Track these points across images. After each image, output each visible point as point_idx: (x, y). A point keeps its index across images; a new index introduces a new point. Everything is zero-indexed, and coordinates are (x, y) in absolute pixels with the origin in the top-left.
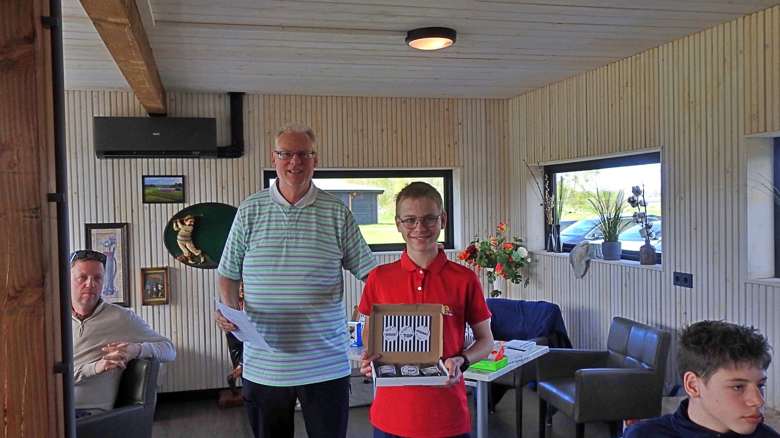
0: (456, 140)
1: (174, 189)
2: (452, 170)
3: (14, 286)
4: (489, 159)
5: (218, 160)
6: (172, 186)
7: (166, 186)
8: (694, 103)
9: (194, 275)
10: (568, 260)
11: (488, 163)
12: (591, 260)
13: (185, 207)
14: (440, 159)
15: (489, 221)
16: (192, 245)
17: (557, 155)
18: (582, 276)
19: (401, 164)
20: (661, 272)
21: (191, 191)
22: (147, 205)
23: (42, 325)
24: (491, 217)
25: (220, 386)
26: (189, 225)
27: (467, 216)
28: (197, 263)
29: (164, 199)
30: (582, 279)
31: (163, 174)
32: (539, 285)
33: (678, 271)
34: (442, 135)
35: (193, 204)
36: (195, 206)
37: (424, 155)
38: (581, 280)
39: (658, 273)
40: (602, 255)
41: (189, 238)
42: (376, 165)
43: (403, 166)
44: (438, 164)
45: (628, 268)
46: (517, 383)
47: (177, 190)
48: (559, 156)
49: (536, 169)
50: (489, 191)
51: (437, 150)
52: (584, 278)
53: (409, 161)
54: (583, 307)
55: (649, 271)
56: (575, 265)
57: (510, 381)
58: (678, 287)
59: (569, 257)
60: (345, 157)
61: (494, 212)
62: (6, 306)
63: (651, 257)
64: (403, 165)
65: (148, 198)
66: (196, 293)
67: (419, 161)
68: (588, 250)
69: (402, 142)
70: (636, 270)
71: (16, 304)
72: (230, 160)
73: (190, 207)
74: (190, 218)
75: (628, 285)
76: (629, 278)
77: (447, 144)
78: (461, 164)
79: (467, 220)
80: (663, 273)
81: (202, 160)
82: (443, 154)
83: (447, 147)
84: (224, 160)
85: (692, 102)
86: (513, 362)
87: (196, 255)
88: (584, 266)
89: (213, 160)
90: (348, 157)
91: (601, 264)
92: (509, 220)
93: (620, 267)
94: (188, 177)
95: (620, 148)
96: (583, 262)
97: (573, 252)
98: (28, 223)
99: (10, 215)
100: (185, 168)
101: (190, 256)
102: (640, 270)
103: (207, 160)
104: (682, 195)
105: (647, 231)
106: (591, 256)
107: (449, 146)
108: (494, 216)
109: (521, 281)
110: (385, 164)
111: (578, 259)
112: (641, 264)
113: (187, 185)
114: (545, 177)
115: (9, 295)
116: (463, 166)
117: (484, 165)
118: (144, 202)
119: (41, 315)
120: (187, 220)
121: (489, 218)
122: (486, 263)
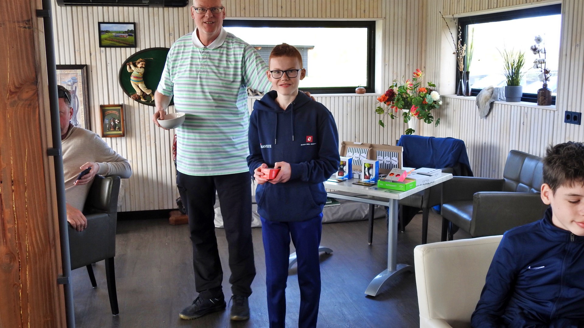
1: (127, 35)
2: (375, 21)
3: (14, 83)
4: (408, 12)
5: (166, 9)
6: (125, 32)
7: (120, 32)
9: (146, 112)
10: (475, 103)
11: (408, 16)
12: (495, 102)
13: (137, 51)
14: (365, 11)
15: (407, 68)
16: (144, 86)
17: (470, 7)
18: (487, 116)
20: (554, 111)
21: (142, 37)
22: (103, 49)
23: (37, 116)
24: (409, 65)
25: (170, 208)
26: (141, 68)
27: (387, 63)
28: (148, 101)
29: (118, 44)
30: (486, 118)
31: (116, 21)
32: (449, 124)
33: (569, 110)
35: (144, 49)
36: (146, 51)
38: (485, 120)
39: (552, 112)
40: (505, 98)
41: (142, 79)
42: (306, 15)
43: (331, 17)
44: (363, 15)
45: (526, 108)
46: (424, 206)
47: (129, 35)
48: (472, 8)
49: (451, 21)
50: (408, 41)
51: (363, 2)
52: (488, 118)
53: (337, 13)
54: (485, 143)
55: (544, 111)
56: (481, 105)
57: (418, 204)
58: (568, 124)
59: (476, 100)
60: (279, 8)
61: (411, 60)
62: (8, 99)
63: (547, 99)
64: (331, 15)
65: (104, 43)
66: (148, 128)
68: (492, 93)
70: (533, 110)
71: (16, 98)
72: (176, 9)
73: (141, 51)
74: (141, 61)
75: (525, 124)
76: (527, 117)
78: (384, 16)
79: (387, 67)
80: (556, 112)
81: (151, 9)
82: (367, 6)
84: (171, 9)
86: (421, 185)
87: (148, 94)
88: (489, 107)
89: (161, 9)
90: (282, 7)
91: (503, 106)
92: (424, 67)
93: (519, 108)
94: (138, 24)
96: (488, 104)
97: (479, 95)
98: (22, 33)
99: (8, 25)
100: (136, 17)
101: (143, 95)
102: (537, 110)
103: (156, 9)
104: (578, 42)
105: (545, 75)
106: (495, 98)
108: (411, 63)
109: (432, 121)
110: (315, 15)
111: (484, 101)
112: (538, 105)
113: (138, 31)
114: (459, 28)
115: (10, 91)
116: (385, 18)
117: (404, 17)
118: (101, 46)
119: (36, 108)
120: (139, 63)
121: (407, 66)
122: (403, 105)
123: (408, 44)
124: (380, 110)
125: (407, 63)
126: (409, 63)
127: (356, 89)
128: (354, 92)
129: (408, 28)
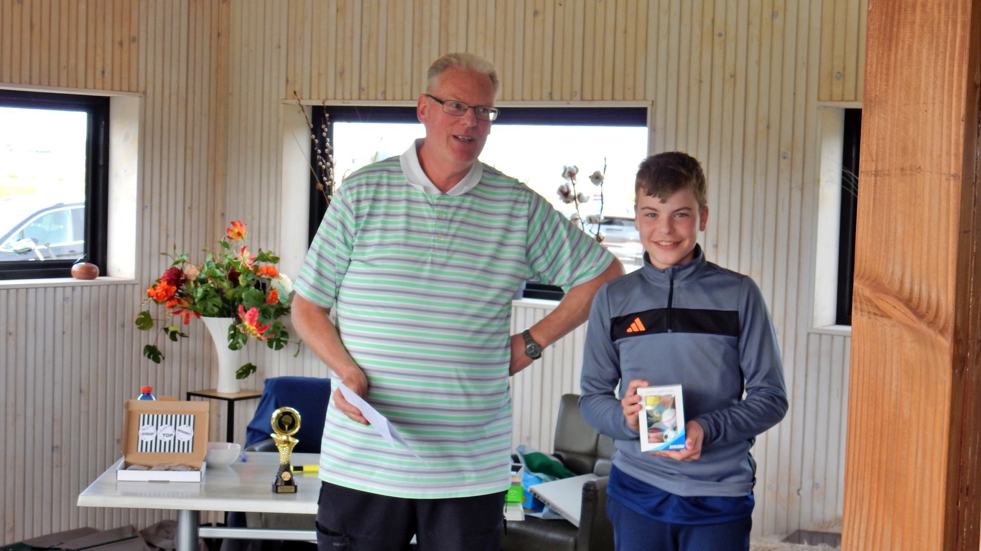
0: (134, 34)
4: (191, 82)
8: (723, 36)
11: (190, 90)
14: (103, 72)
15: (187, 216)
19: (27, 79)
24: (190, 208)
27: (147, 203)
34: (109, 18)
37: (72, 61)
43: (30, 83)
50: (189, 151)
51: (99, 51)
53: (45, 74)
61: (195, 197)
64: (31, 78)
67: (64, 74)
69: (32, 26)
77: (117, 39)
78: (142, 88)
79: (147, 211)
82: (108, 61)
83: (117, 46)
85: (720, 35)
95: (551, 94)
107: (121, 44)
116: (145, 93)
117: (183, 92)
121: (187, 211)
122: (218, 307)
123: (189, 157)
124: (145, 321)
125: (188, 204)
126: (191, 205)
127: (75, 268)
128: (68, 274)
129: (190, 119)
